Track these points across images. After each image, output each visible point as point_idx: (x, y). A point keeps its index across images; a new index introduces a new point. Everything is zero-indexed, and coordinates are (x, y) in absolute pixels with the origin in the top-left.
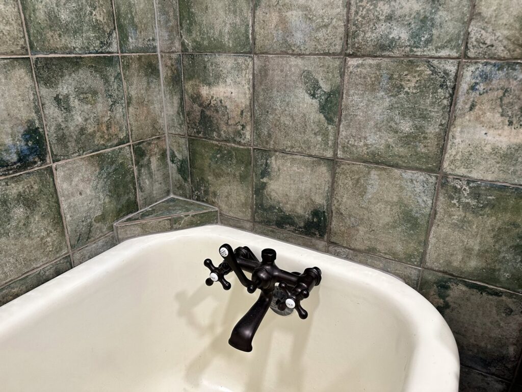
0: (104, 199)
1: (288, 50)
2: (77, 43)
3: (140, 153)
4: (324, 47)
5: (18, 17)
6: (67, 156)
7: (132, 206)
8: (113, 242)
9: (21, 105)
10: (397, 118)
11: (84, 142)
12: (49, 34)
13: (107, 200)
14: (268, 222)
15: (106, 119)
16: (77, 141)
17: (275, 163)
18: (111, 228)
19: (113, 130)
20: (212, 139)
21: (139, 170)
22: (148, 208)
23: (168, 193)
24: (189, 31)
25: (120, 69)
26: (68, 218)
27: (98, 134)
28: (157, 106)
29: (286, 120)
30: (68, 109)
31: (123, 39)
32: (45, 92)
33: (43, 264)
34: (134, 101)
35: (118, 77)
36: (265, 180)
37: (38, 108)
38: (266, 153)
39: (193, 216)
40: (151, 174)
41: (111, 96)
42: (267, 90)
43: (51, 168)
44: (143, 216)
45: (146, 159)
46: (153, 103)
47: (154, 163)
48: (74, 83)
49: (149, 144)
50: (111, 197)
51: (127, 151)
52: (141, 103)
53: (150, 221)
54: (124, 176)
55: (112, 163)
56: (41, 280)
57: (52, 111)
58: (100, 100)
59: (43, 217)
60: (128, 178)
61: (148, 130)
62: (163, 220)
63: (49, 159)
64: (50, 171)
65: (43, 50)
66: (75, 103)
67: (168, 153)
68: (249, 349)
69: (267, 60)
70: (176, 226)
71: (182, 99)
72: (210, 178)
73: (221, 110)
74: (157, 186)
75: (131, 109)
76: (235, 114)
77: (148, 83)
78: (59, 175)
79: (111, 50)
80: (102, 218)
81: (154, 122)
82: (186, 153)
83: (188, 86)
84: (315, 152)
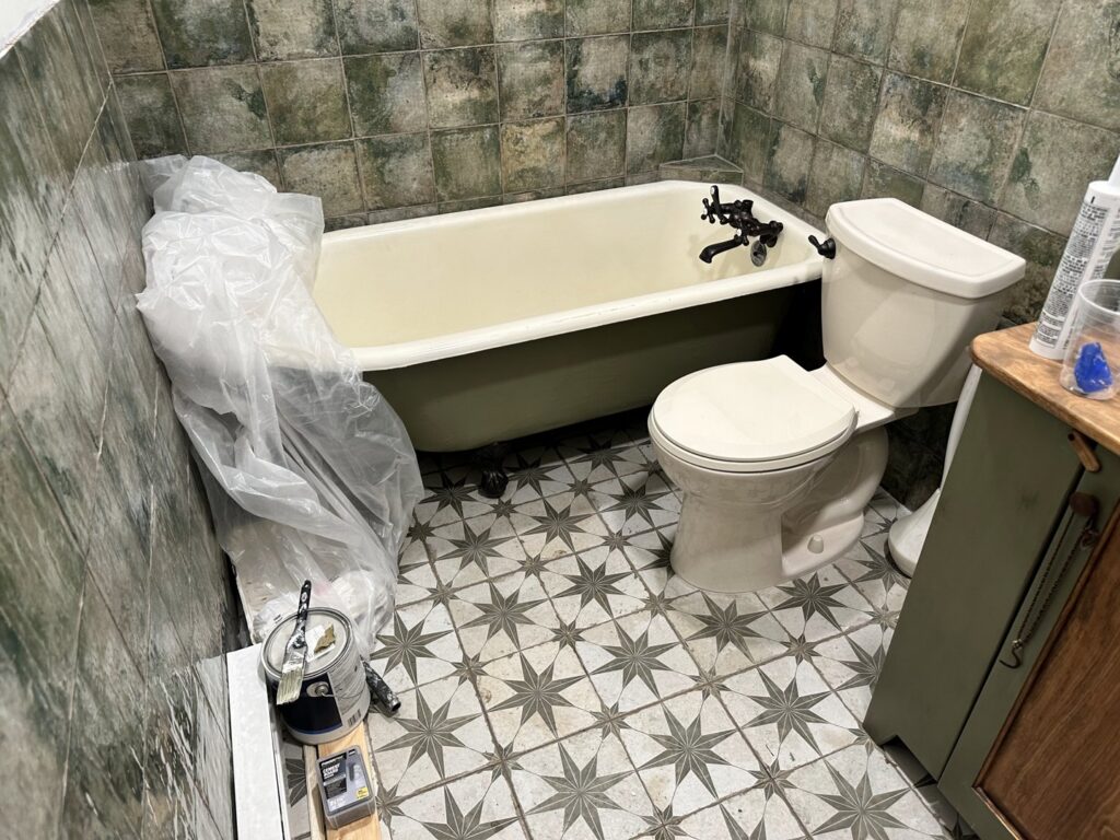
0: (657, 142)
1: (803, 41)
2: (661, 22)
3: (694, 109)
4: (821, 42)
5: (629, 8)
6: (638, 104)
7: (678, 155)
8: (657, 179)
9: (618, 64)
10: (851, 107)
11: (652, 94)
12: (646, 16)
13: (659, 144)
14: (771, 188)
15: (672, 79)
16: (648, 93)
17: (784, 133)
18: (657, 167)
19: (676, 88)
20: (749, 105)
21: (690, 125)
22: (691, 160)
23: (713, 151)
24: (751, 10)
25: (690, 39)
26: (629, 149)
27: (663, 90)
28: (718, 70)
29: (794, 96)
30: (646, 69)
31: (700, 13)
32: (635, 57)
33: (607, 177)
34: (697, 65)
35: (688, 46)
36: (775, 148)
37: (628, 68)
38: (780, 123)
39: (721, 173)
40: (699, 130)
41: (679, 61)
42: (787, 69)
43: (626, 110)
44: (682, 164)
45: (698, 116)
46: (715, 68)
47: (705, 120)
48: (654, 50)
49: (704, 103)
50: (662, 141)
51: (683, 106)
52: (704, 67)
53: (687, 169)
54: (676, 127)
55: (669, 114)
56: (604, 187)
57: (636, 70)
58: (670, 63)
59: (615, 144)
60: (679, 129)
61: (705, 91)
62: (696, 171)
63: (627, 104)
64: (626, 112)
65: (639, 29)
66: (652, 65)
67: (721, 114)
68: (710, 261)
69: (790, 45)
70: (705, 178)
71: (737, 67)
72: (743, 141)
73: (759, 80)
74: (703, 142)
75: (694, 72)
76: (766, 85)
77: (714, 50)
78: (631, 116)
79: (687, 24)
80: (652, 157)
81: (713, 84)
82: (732, 115)
83: (743, 57)
84: (806, 128)
